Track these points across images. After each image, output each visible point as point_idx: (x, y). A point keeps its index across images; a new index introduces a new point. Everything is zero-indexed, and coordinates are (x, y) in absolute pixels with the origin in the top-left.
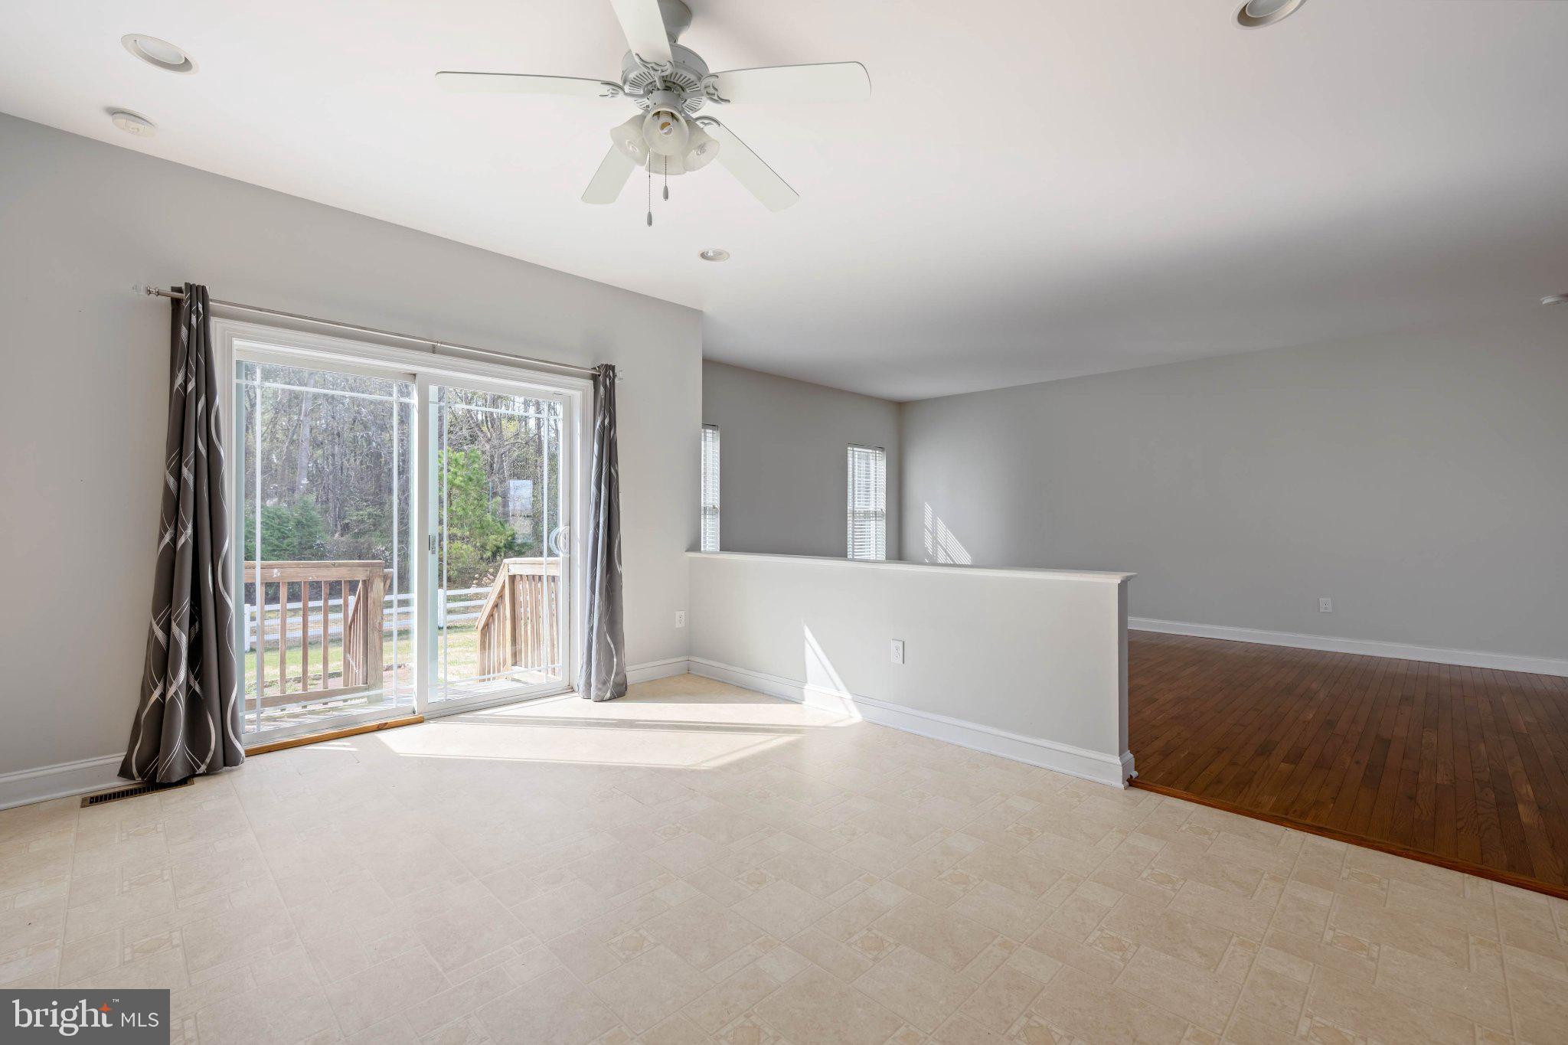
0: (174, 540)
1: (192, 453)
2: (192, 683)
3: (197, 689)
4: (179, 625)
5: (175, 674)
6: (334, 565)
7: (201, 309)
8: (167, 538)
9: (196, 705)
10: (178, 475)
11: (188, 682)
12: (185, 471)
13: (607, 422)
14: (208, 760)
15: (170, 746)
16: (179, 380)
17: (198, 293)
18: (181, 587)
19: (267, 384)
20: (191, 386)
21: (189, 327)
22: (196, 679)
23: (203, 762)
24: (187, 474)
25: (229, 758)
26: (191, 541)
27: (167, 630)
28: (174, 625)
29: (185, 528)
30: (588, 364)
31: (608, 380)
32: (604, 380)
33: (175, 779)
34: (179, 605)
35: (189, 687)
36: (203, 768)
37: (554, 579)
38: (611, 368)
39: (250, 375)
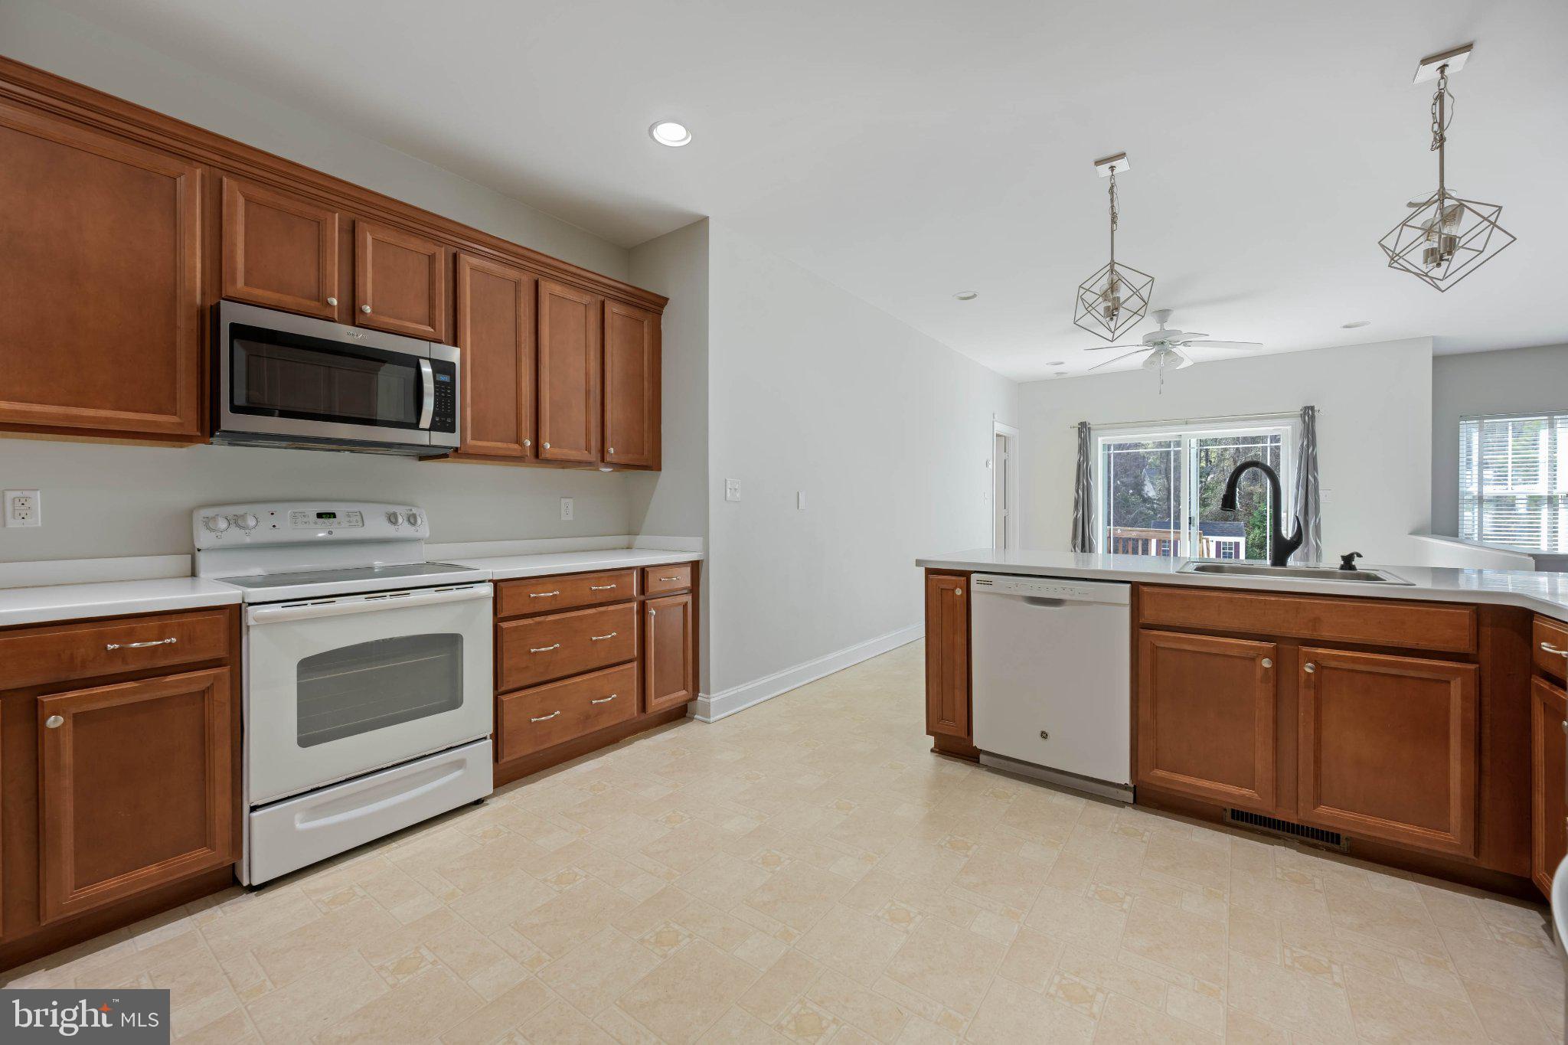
0: (1077, 516)
7: (1085, 431)
17: (1089, 425)
18: (1078, 532)
19: (1115, 452)
21: (1081, 438)
24: (1081, 493)
29: (1080, 511)
30: (1298, 409)
31: (1306, 417)
32: (1308, 415)
38: (1312, 408)
39: (1109, 449)
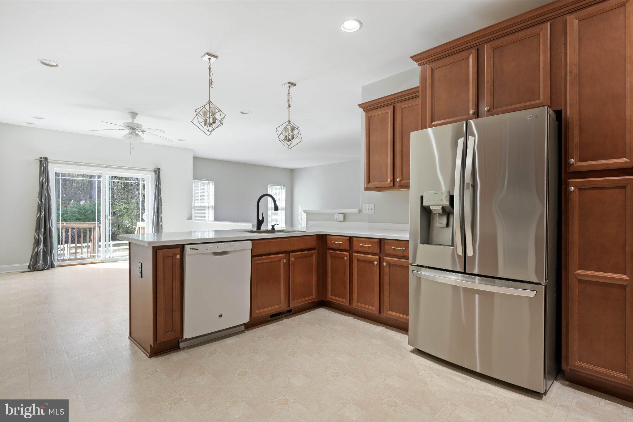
0: (40, 215)
1: (44, 196)
2: (44, 248)
3: (45, 249)
4: (41, 234)
5: (40, 245)
6: (84, 223)
7: (46, 163)
8: (39, 215)
9: (45, 253)
10: (41, 201)
11: (43, 248)
12: (43, 199)
13: (157, 183)
14: (48, 266)
15: (39, 262)
16: (41, 179)
17: (46, 159)
18: (42, 225)
19: (62, 178)
20: (44, 180)
21: (44, 167)
22: (45, 247)
23: (46, 266)
24: (43, 200)
25: (52, 266)
26: (44, 216)
27: (38, 235)
28: (40, 234)
29: (43, 212)
30: (153, 167)
31: (158, 172)
32: (157, 171)
33: (40, 269)
34: (41, 229)
35: (43, 249)
36: (46, 268)
37: (144, 228)
38: (159, 169)
39: (59, 176)
